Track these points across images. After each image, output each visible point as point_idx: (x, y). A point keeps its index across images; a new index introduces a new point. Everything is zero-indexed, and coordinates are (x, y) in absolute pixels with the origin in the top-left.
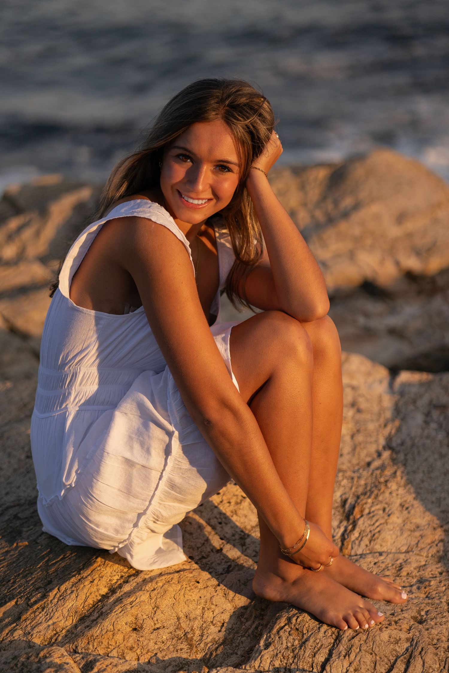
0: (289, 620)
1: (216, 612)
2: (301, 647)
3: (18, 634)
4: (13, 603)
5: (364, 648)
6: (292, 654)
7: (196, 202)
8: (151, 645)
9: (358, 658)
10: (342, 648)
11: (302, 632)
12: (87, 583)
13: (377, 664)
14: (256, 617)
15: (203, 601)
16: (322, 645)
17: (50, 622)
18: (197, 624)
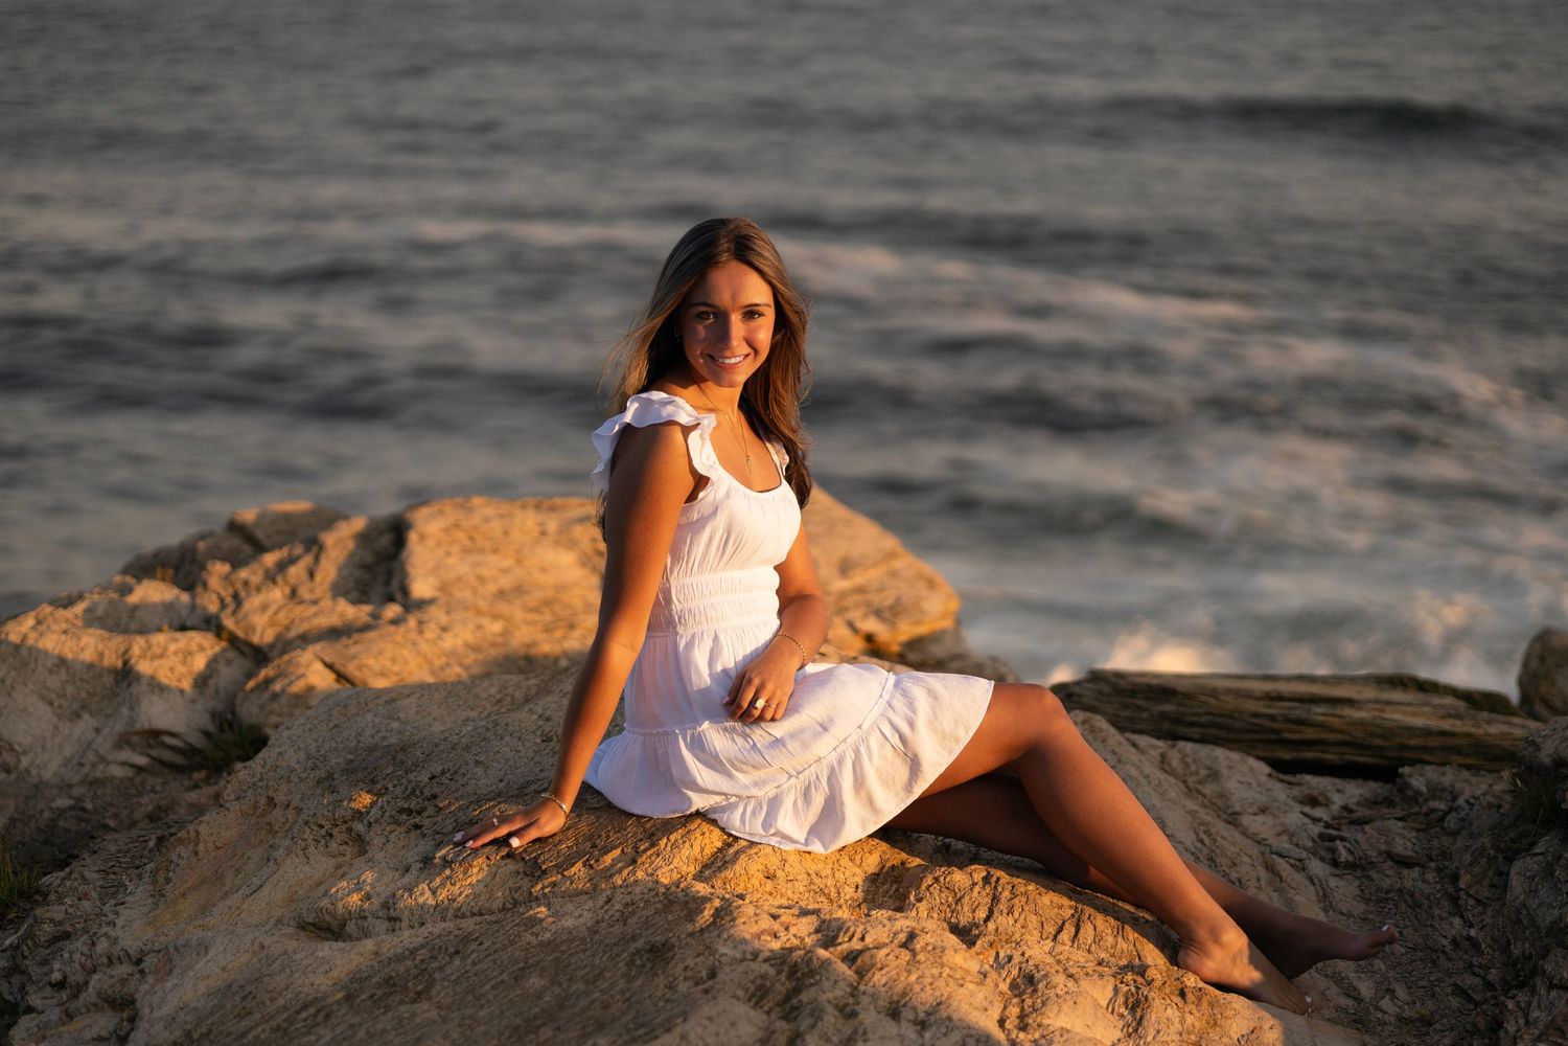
0: (936, 880)
1: (847, 875)
2: (957, 904)
3: (640, 874)
4: (619, 851)
5: (1026, 908)
6: (948, 910)
7: (733, 361)
8: (790, 893)
9: (1022, 917)
10: (1003, 906)
11: (954, 891)
12: (698, 835)
13: (1045, 925)
14: (892, 882)
15: (830, 862)
16: (979, 904)
17: (672, 866)
18: (830, 882)
